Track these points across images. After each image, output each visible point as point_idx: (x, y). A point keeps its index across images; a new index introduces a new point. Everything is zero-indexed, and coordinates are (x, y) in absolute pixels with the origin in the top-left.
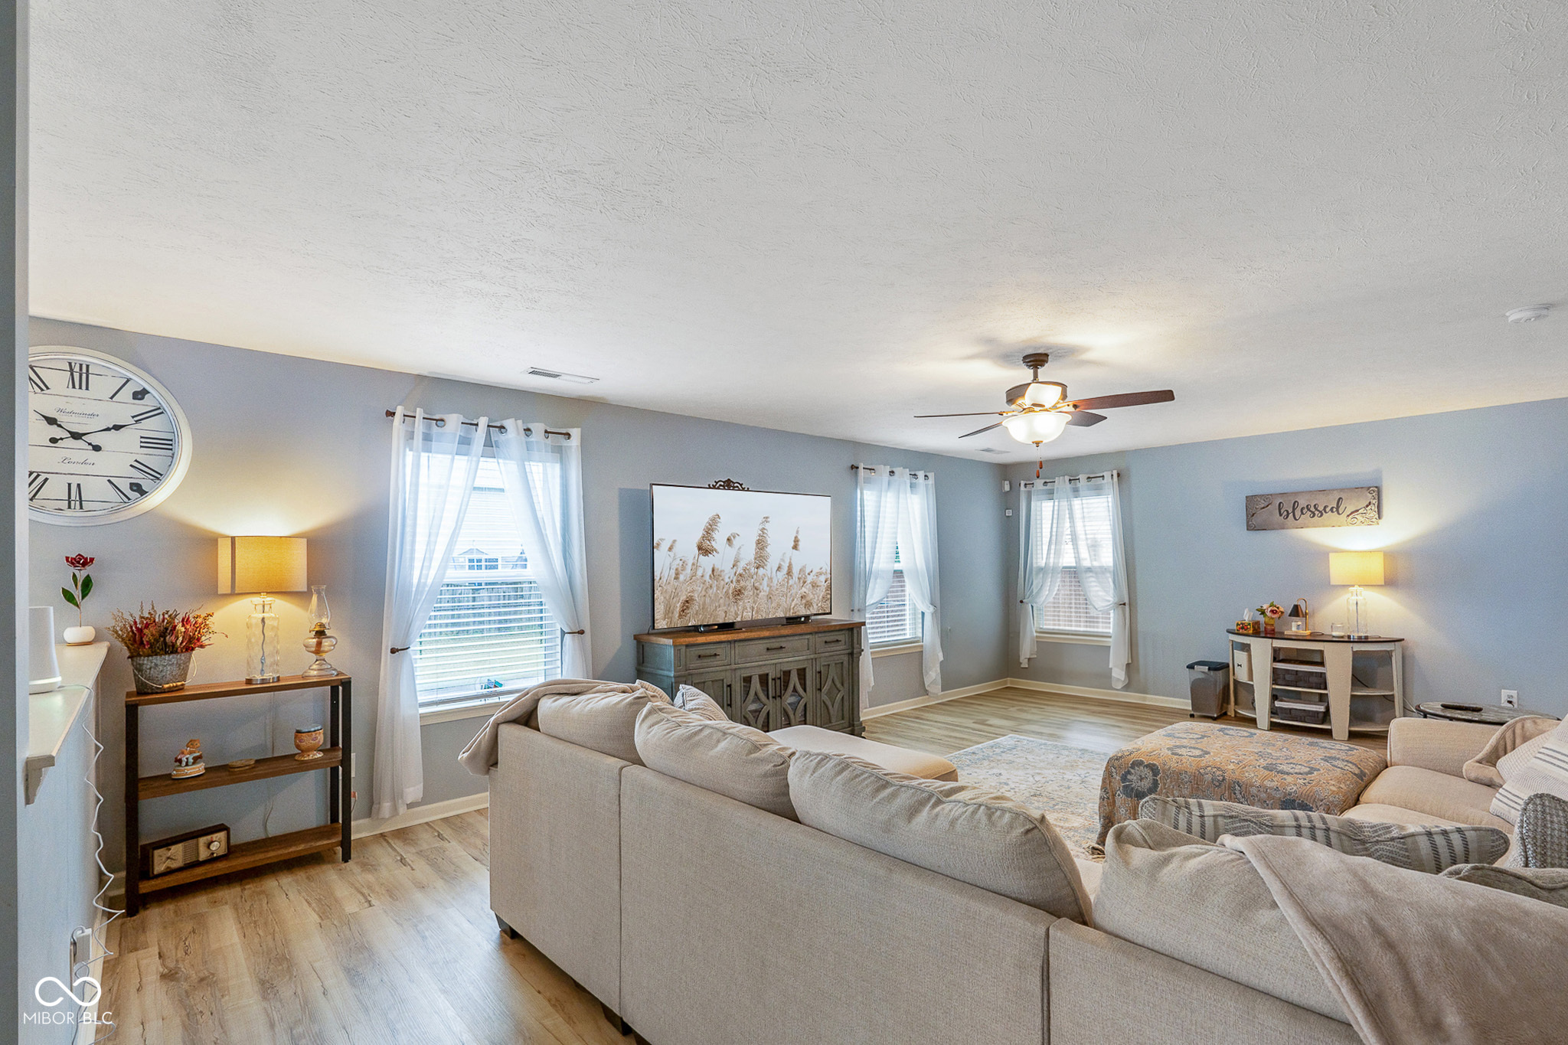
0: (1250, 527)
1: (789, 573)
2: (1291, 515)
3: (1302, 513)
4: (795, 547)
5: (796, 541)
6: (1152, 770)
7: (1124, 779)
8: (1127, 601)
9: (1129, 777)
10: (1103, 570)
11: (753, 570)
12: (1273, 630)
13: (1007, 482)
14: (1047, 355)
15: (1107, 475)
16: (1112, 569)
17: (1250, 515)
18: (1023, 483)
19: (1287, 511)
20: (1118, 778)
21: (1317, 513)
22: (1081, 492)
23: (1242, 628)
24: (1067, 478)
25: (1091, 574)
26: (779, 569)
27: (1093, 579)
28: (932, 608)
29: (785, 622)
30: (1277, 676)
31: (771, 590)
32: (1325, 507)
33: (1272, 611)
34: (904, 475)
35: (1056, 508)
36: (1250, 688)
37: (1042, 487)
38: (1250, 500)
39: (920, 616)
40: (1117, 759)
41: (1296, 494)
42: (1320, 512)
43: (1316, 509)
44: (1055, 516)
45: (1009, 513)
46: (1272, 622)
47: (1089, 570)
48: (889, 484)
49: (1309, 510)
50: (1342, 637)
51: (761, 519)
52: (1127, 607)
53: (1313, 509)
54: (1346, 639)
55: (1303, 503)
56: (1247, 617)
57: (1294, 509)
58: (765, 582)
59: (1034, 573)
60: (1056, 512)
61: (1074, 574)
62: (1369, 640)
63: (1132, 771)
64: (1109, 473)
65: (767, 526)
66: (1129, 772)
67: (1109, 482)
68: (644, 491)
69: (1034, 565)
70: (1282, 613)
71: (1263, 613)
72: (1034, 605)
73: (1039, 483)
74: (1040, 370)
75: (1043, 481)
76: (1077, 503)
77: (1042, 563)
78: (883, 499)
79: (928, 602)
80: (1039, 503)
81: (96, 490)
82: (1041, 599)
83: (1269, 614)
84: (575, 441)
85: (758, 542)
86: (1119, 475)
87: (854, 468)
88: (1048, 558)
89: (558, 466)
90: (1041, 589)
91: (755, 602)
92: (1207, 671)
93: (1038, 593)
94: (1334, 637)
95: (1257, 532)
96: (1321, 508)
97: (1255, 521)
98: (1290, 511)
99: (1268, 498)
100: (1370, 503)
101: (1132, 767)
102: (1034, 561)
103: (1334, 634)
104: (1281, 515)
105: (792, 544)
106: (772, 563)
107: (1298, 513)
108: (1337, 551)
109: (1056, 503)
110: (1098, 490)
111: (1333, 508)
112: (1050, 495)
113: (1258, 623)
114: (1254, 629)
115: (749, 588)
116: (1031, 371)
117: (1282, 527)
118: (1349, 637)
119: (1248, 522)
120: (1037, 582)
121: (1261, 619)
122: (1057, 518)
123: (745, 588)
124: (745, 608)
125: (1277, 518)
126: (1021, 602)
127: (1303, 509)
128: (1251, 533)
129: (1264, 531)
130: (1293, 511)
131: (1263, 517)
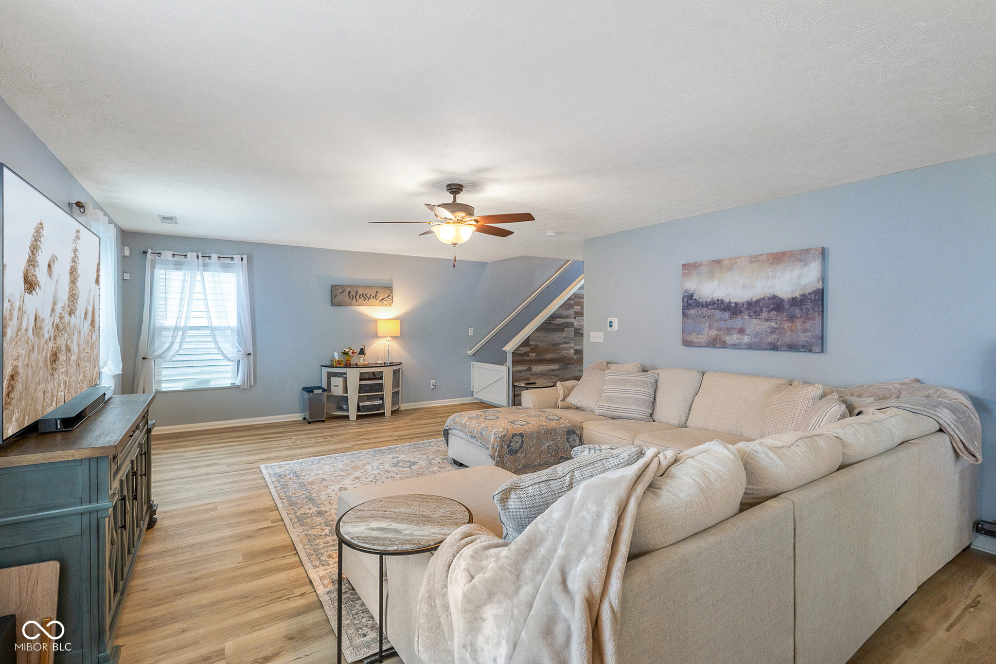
0: (333, 304)
2: (354, 298)
3: (360, 298)
6: (521, 436)
7: (509, 446)
8: (252, 352)
9: (511, 444)
10: (229, 329)
12: (350, 363)
16: (236, 328)
17: (333, 296)
18: (150, 251)
19: (353, 296)
20: (506, 447)
21: (367, 298)
22: (210, 267)
23: (338, 364)
24: (197, 255)
30: (361, 389)
32: (371, 295)
36: (345, 399)
37: (171, 258)
38: (333, 288)
40: (504, 437)
41: (357, 286)
42: (368, 298)
43: (367, 296)
44: (186, 285)
46: (350, 359)
49: (363, 296)
50: (381, 364)
52: (252, 356)
53: (365, 296)
54: (384, 365)
55: (360, 292)
56: (336, 357)
59: (156, 332)
60: (186, 281)
62: (393, 364)
63: (512, 440)
66: (511, 442)
67: (238, 263)
69: (159, 324)
71: (346, 353)
73: (166, 254)
74: (457, 194)
75: (173, 253)
77: (166, 324)
86: (247, 258)
92: (321, 392)
94: (378, 364)
95: (336, 307)
96: (368, 296)
97: (335, 301)
99: (343, 287)
100: (389, 295)
101: (512, 438)
102: (157, 322)
103: (378, 362)
104: (350, 298)
107: (358, 297)
108: (379, 320)
109: (187, 274)
110: (227, 268)
111: (374, 296)
113: (345, 360)
114: (344, 364)
117: (349, 305)
118: (385, 363)
119: (332, 301)
125: (347, 299)
126: (144, 358)
127: (360, 295)
128: (333, 307)
129: (340, 307)
130: (356, 296)
131: (340, 298)
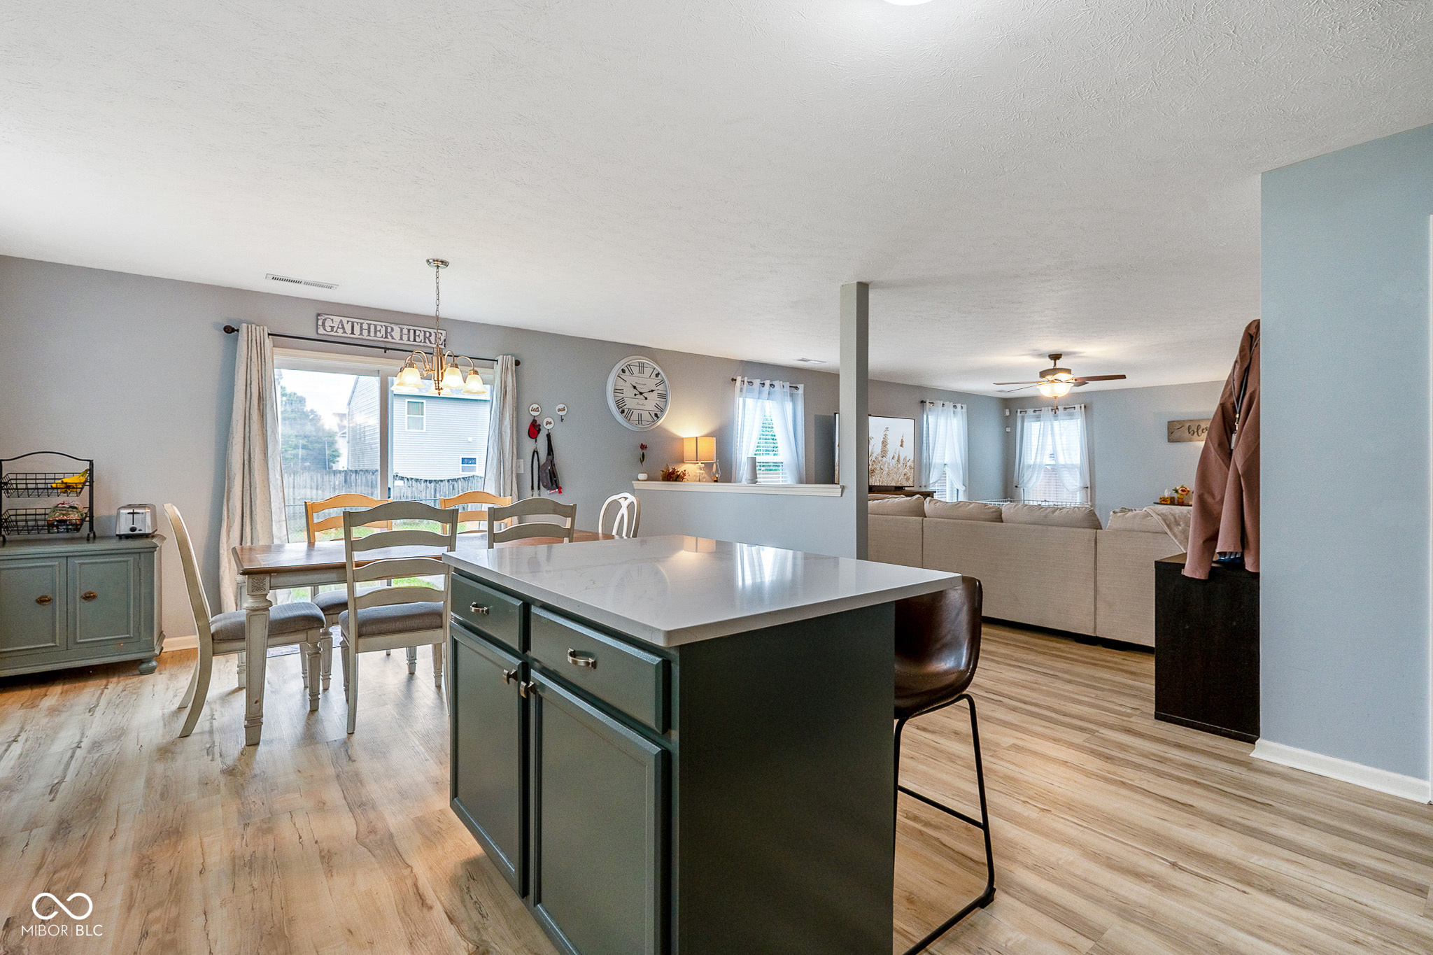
0: (1170, 441)
1: (898, 461)
2: (1196, 433)
3: (1203, 432)
4: (901, 446)
5: (902, 442)
8: (1089, 486)
10: (1073, 466)
11: (880, 458)
12: (1183, 502)
13: (1008, 410)
14: (1061, 355)
15: (1077, 407)
16: (1079, 466)
17: (1170, 432)
18: (1019, 411)
19: (1194, 431)
22: (1059, 417)
23: (1164, 501)
24: (1050, 408)
25: (1064, 469)
26: (893, 458)
27: (1066, 472)
28: (964, 488)
29: (894, 488)
31: (889, 470)
33: (1182, 491)
34: (949, 405)
35: (1042, 427)
37: (1032, 414)
38: (1170, 424)
39: (956, 492)
41: (1199, 420)
44: (1042, 432)
45: (1008, 430)
46: (1182, 497)
47: (1064, 466)
48: (942, 411)
51: (884, 429)
52: (1089, 489)
55: (1203, 426)
56: (1167, 494)
57: (1198, 430)
58: (886, 466)
59: (1025, 468)
60: (1042, 430)
61: (1054, 470)
64: (1079, 406)
65: (888, 432)
67: (1078, 411)
68: (831, 417)
69: (1026, 464)
70: (1189, 491)
71: (1177, 491)
72: (1025, 489)
73: (1030, 411)
74: (1057, 361)
75: (1033, 409)
76: (1056, 423)
77: (1032, 462)
78: (939, 420)
79: (961, 484)
80: (1029, 424)
81: (646, 416)
82: (1030, 485)
83: (1180, 492)
84: (801, 391)
85: (883, 442)
86: (1085, 407)
87: (923, 402)
88: (1036, 459)
89: (791, 403)
90: (1030, 479)
91: (881, 477)
93: (1028, 481)
95: (1173, 443)
97: (1172, 436)
98: (1196, 430)
99: (1181, 423)
102: (1025, 461)
104: (1189, 433)
105: (900, 444)
106: (890, 455)
107: (1200, 431)
109: (1042, 424)
110: (1071, 416)
112: (1038, 418)
113: (1173, 498)
114: (1171, 502)
115: (878, 469)
116: (1053, 361)
117: (1190, 440)
119: (1169, 437)
120: (1027, 474)
121: (1176, 495)
122: (1043, 435)
123: (876, 469)
124: (876, 481)
125: (1187, 435)
126: (1016, 487)
127: (1203, 430)
128: (1171, 443)
129: (1178, 443)
130: (1197, 431)
131: (1177, 435)
